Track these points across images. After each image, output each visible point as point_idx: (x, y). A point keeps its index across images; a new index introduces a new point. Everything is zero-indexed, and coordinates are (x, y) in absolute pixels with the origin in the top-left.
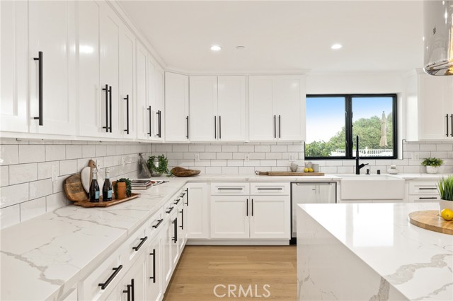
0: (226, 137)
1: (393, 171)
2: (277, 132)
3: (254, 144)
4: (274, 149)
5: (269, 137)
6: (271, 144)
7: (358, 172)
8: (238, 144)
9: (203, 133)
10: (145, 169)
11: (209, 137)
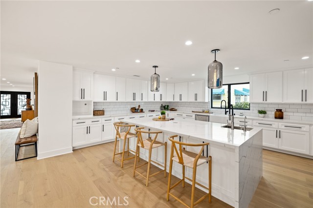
0: (183, 100)
1: (241, 115)
2: (196, 99)
3: (190, 102)
4: (195, 104)
5: (193, 100)
6: (194, 102)
7: (226, 114)
8: (185, 102)
9: (177, 99)
10: (163, 108)
11: (178, 100)
